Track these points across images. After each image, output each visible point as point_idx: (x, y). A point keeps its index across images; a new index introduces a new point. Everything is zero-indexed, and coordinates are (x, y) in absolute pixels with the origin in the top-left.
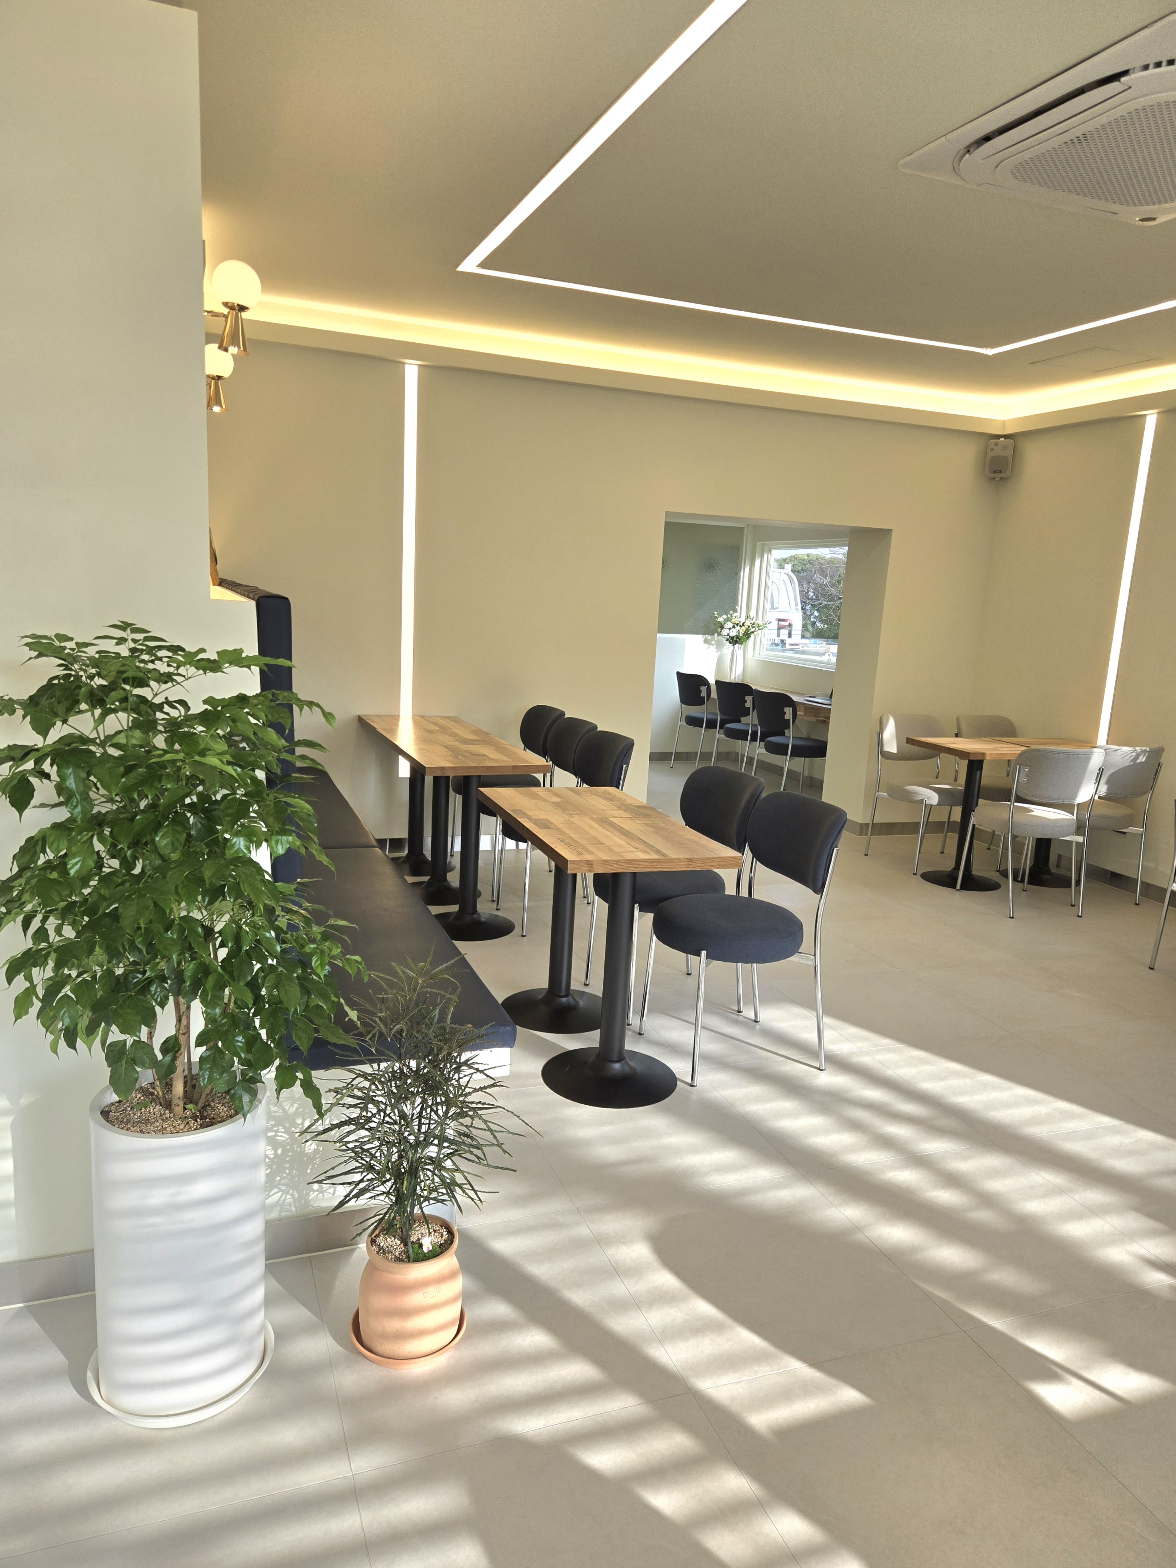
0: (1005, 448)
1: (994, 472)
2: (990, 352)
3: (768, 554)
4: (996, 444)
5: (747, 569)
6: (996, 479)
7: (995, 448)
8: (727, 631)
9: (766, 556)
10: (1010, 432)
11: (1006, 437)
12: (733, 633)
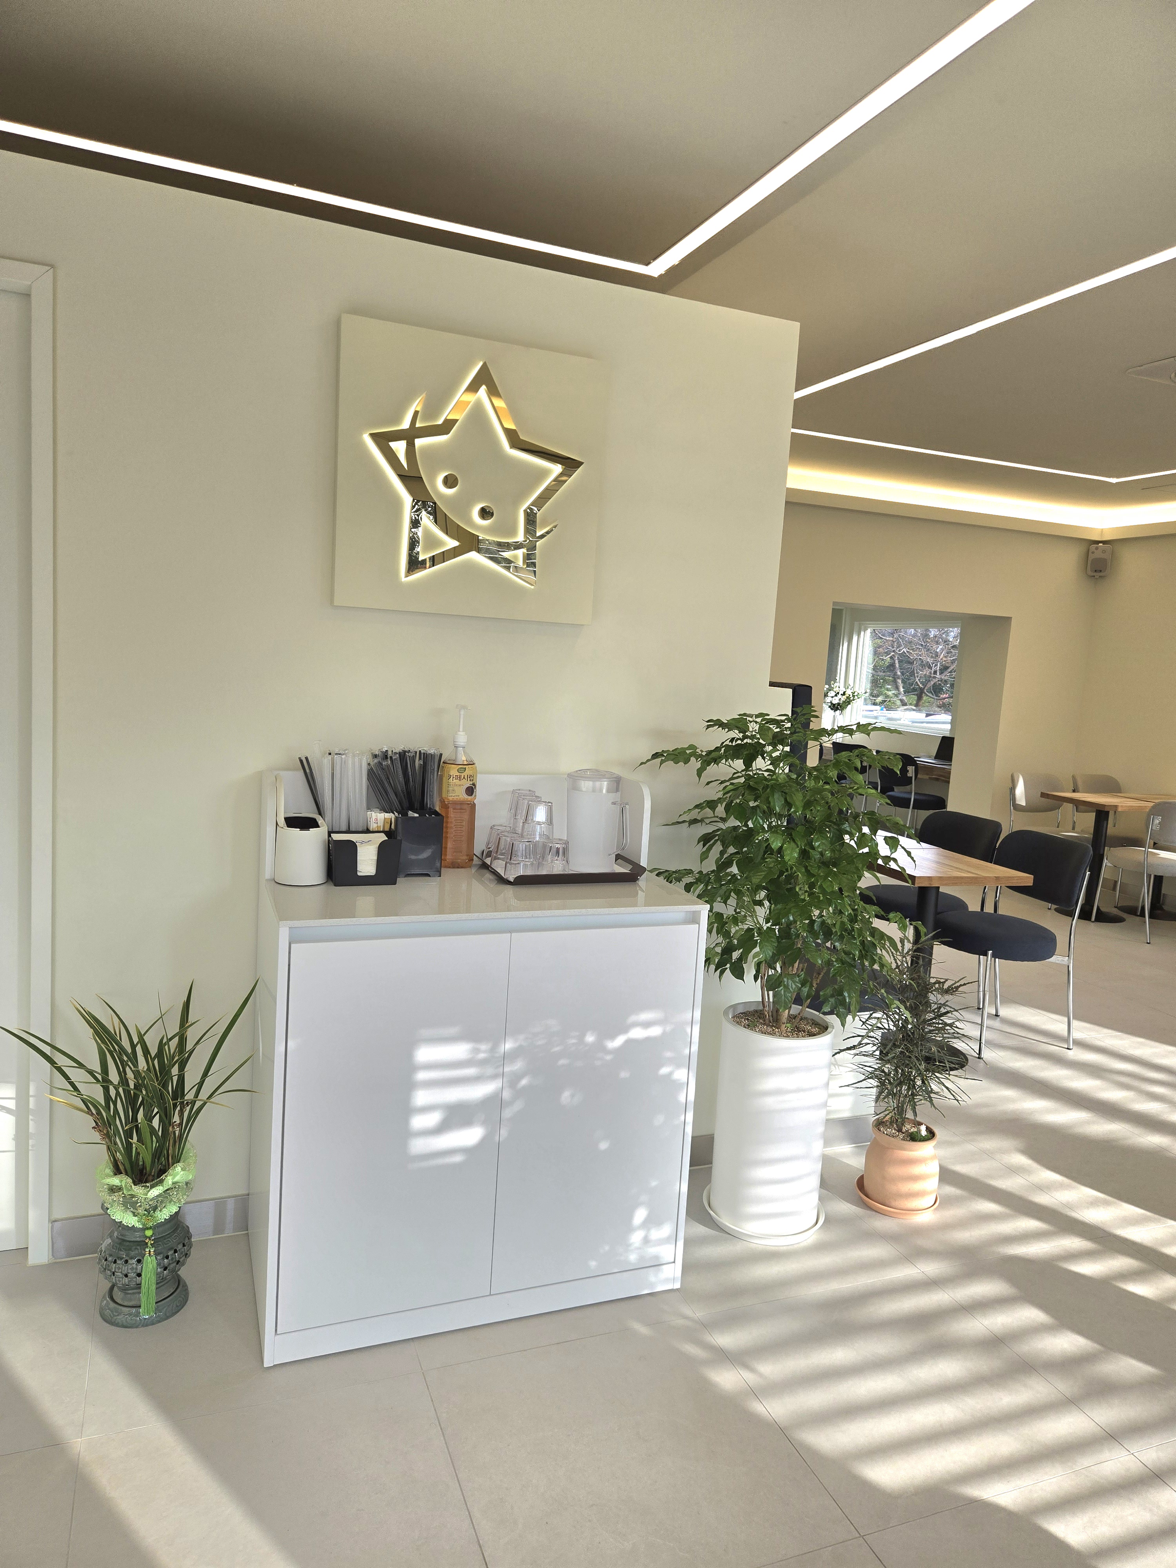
0: (1104, 551)
1: (1095, 571)
2: (1114, 480)
3: (865, 632)
4: (1097, 548)
5: (846, 644)
6: (1096, 577)
7: (1095, 551)
8: (830, 699)
9: (862, 633)
10: (1109, 539)
11: (1104, 542)
12: (836, 701)
